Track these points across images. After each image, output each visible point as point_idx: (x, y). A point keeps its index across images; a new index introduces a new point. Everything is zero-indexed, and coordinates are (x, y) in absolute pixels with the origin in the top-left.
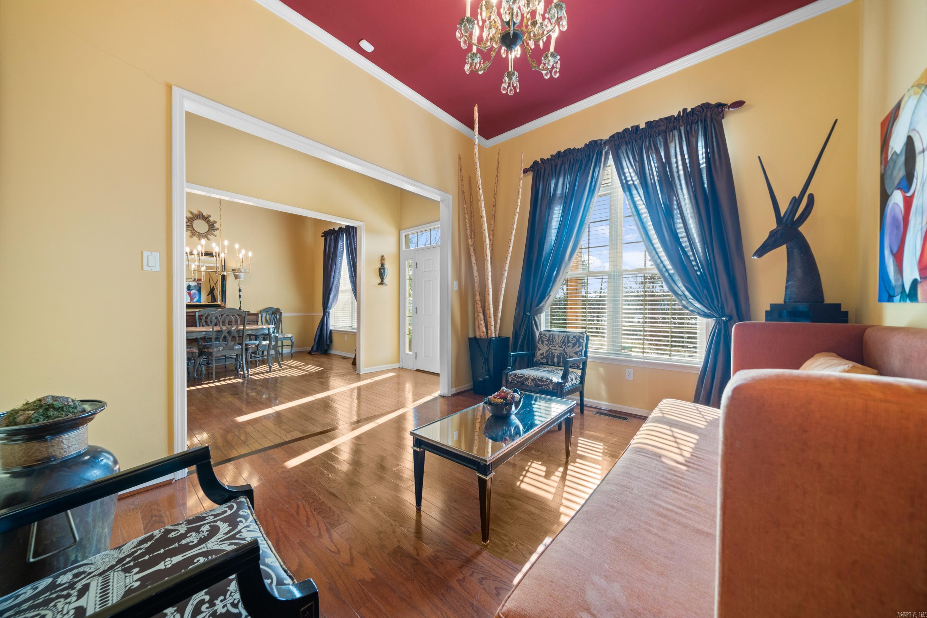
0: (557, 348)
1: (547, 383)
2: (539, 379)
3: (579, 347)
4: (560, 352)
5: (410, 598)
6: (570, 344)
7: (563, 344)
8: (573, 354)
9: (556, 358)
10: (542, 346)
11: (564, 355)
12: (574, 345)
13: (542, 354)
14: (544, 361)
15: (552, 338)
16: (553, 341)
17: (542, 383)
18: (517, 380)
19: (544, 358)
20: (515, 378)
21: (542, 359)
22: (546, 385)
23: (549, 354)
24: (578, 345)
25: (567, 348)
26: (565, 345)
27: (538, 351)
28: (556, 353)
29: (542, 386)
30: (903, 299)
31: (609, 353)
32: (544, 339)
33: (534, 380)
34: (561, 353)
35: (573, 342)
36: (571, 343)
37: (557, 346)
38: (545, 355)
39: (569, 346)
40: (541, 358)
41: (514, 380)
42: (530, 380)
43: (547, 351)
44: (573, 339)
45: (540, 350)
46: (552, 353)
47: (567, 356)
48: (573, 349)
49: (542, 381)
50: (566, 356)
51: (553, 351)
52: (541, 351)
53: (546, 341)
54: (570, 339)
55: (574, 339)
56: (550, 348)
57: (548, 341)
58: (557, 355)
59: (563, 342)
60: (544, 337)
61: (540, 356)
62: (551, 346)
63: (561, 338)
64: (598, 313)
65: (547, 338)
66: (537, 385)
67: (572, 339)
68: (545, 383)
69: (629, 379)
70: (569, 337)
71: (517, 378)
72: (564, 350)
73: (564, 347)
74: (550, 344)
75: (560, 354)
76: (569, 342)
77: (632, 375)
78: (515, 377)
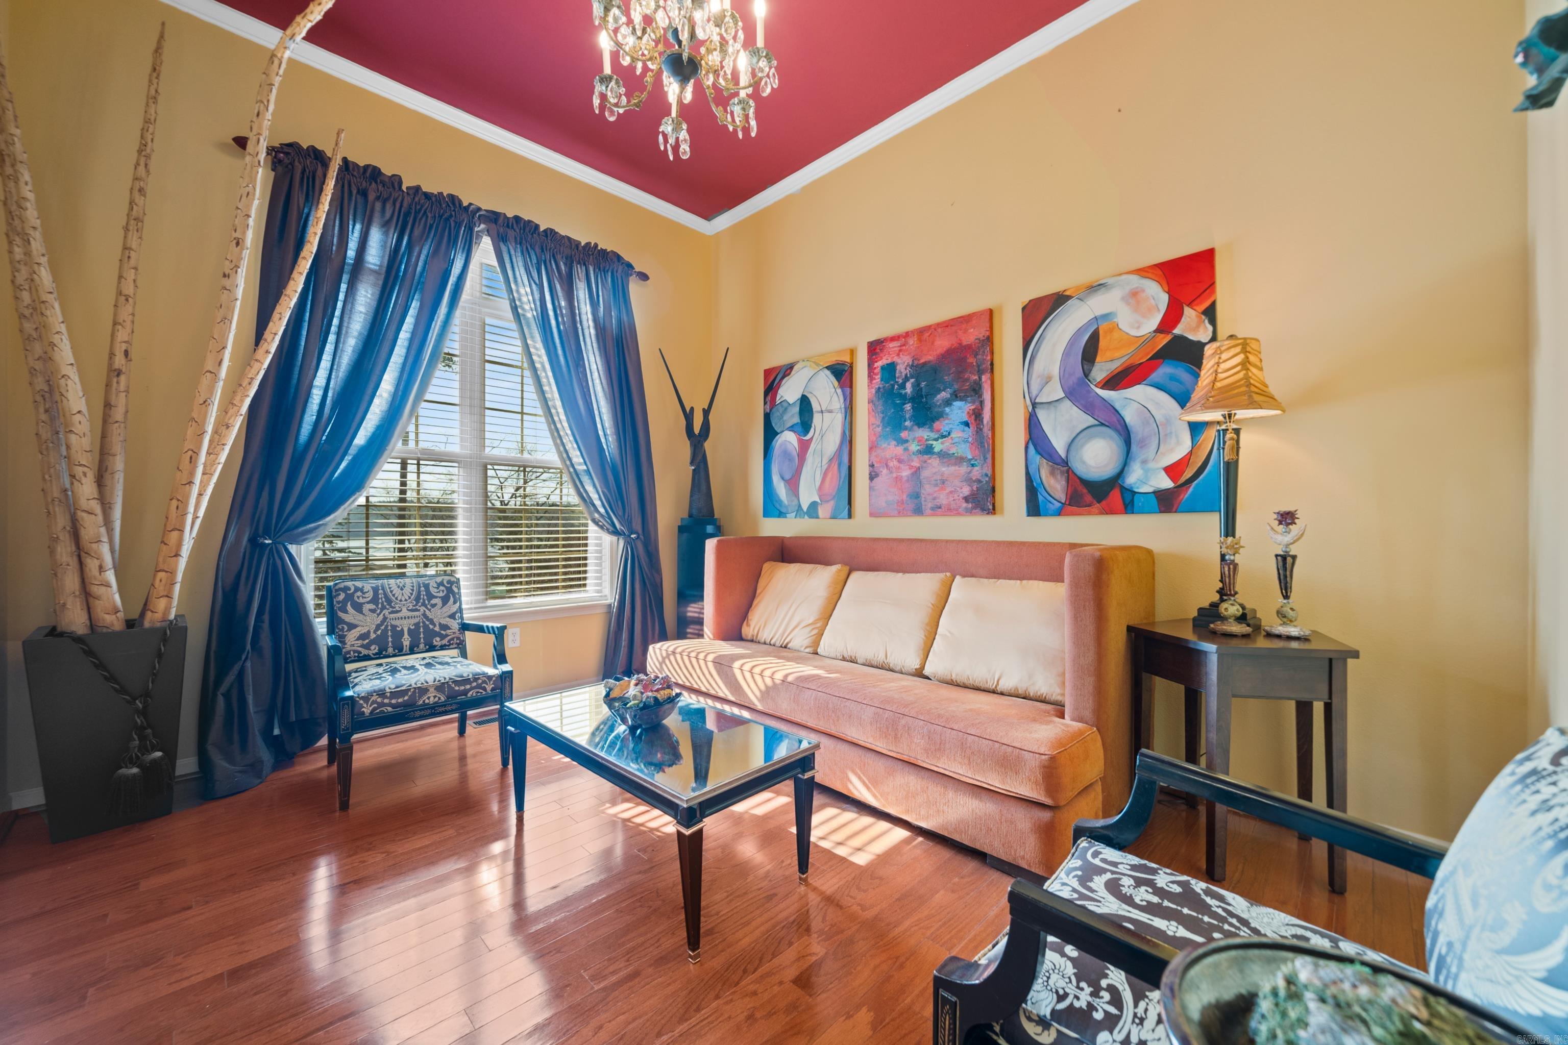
0: (405, 612)
1: (480, 681)
2: (455, 682)
3: (455, 603)
4: (417, 620)
5: (897, 958)
6: (433, 601)
7: (417, 602)
8: (448, 619)
9: (406, 636)
10: (361, 617)
11: (425, 626)
12: (445, 600)
13: (363, 637)
14: (374, 649)
15: (385, 594)
16: (389, 601)
17: (468, 687)
18: (394, 701)
19: (372, 642)
20: (386, 701)
21: (367, 647)
22: (479, 687)
23: (386, 630)
24: (452, 599)
25: (430, 610)
26: (424, 604)
27: (349, 630)
28: (406, 625)
29: (465, 693)
30: (800, 516)
31: (475, 608)
32: (361, 600)
33: (441, 687)
34: (419, 623)
35: (441, 594)
36: (436, 597)
37: (404, 610)
38: (373, 636)
39: (434, 606)
40: (362, 646)
41: (382, 705)
42: (432, 690)
43: (378, 627)
44: (438, 588)
45: (352, 626)
46: (394, 627)
47: (435, 625)
48: (445, 609)
49: (466, 681)
50: (431, 627)
51: (394, 622)
52: (358, 629)
53: (368, 603)
54: (433, 591)
55: (442, 588)
56: (385, 618)
57: (374, 600)
58: (409, 629)
59: (417, 599)
60: (359, 594)
61: (360, 642)
62: (386, 612)
63: (407, 591)
64: (443, 533)
65: (370, 595)
66: (452, 696)
67: (436, 590)
68: (474, 684)
69: (514, 645)
70: (427, 586)
71: (391, 698)
72: (424, 615)
73: (422, 609)
74: (383, 608)
75: (417, 625)
76: (430, 596)
77: (518, 638)
78: (386, 697)
